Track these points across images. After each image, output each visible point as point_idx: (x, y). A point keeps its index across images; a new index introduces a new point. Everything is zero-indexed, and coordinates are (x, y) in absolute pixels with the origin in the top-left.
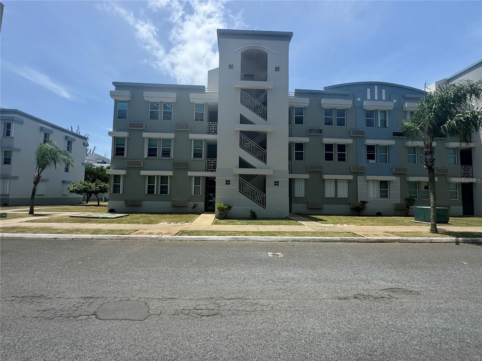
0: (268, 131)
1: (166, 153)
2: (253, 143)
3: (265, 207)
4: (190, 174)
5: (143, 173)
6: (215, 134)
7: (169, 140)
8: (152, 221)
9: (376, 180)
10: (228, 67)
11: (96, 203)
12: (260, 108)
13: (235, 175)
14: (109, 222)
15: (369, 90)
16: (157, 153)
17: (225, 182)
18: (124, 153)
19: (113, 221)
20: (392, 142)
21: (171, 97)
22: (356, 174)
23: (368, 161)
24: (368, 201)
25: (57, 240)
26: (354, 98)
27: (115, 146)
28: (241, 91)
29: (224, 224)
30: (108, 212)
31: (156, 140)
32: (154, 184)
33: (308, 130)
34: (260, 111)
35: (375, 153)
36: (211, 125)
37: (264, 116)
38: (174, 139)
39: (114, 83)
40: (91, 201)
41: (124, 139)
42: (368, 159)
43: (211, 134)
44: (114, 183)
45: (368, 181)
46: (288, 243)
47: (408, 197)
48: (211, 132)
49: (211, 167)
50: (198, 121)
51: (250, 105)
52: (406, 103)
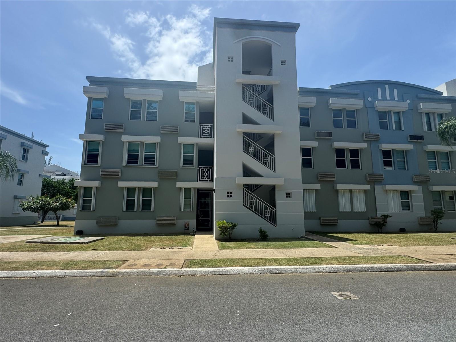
0: (275, 133)
1: (150, 160)
2: (257, 147)
3: (276, 225)
4: (179, 185)
5: (121, 184)
6: (208, 137)
7: (154, 145)
8: (138, 246)
9: (396, 190)
10: (228, 59)
11: (55, 223)
12: (265, 106)
13: (239, 185)
14: (81, 249)
15: (379, 89)
16: (138, 160)
17: (226, 195)
18: (98, 161)
19: (87, 248)
20: (410, 147)
21: (157, 95)
22: (373, 183)
23: (385, 169)
24: (390, 216)
25: (12, 280)
26: (364, 98)
27: (87, 152)
28: (243, 87)
29: (235, 249)
30: (74, 234)
31: (137, 144)
32: (135, 198)
33: (316, 133)
34: (265, 109)
35: (392, 159)
36: (204, 127)
37: (270, 114)
38: (159, 143)
39: (88, 78)
41: (98, 143)
42: (384, 166)
43: (204, 137)
44: (84, 198)
45: (387, 191)
46: (342, 275)
47: (433, 210)
48: (204, 135)
49: (205, 176)
50: (188, 122)
51: (253, 103)
52: (421, 104)
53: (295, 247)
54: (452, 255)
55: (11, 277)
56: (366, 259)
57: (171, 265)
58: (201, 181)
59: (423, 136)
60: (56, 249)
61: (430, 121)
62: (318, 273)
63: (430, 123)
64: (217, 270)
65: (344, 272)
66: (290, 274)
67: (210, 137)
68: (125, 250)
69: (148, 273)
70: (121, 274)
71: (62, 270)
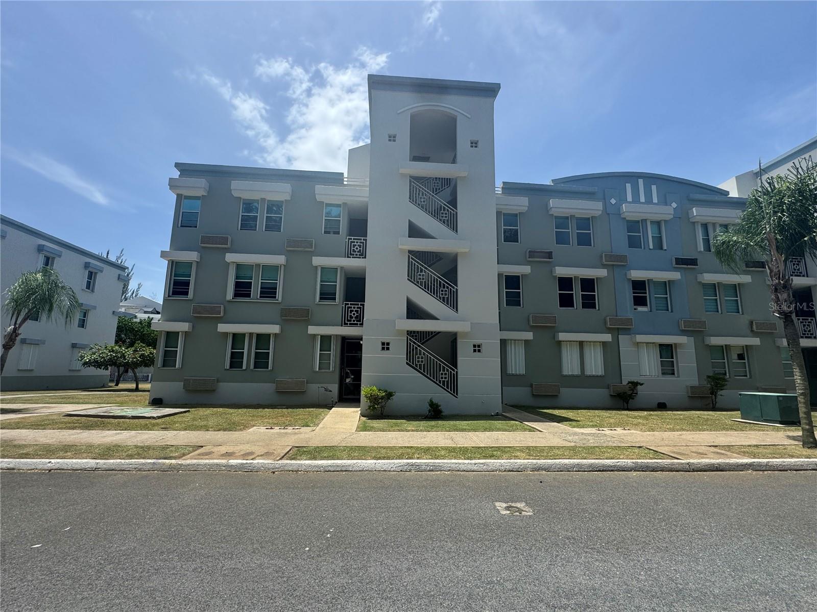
0: (459, 251)
1: (269, 292)
2: (432, 273)
3: (457, 394)
4: (312, 330)
5: (222, 328)
6: (360, 258)
7: (275, 268)
8: (234, 423)
9: (653, 343)
10: (387, 138)
11: (133, 386)
12: (444, 210)
13: (399, 332)
14: (146, 428)
15: (628, 186)
16: (251, 291)
17: (380, 346)
18: (188, 291)
19: (154, 425)
20: (675, 276)
21: (280, 192)
22: (616, 332)
23: (635, 309)
24: (641, 383)
25: (13, 474)
26: (604, 199)
27: (173, 278)
28: (410, 181)
29: (381, 431)
30: (149, 404)
31: (250, 267)
32: (244, 349)
33: (528, 253)
34: (444, 215)
35: (648, 295)
36: (354, 242)
37: (452, 223)
38: (284, 265)
39: (177, 165)
40: (125, 381)
41: (189, 264)
42: (635, 305)
43: (353, 257)
44: (166, 348)
45: (638, 344)
46: (527, 476)
47: (711, 374)
48: (354, 255)
49: (353, 318)
50: (329, 234)
51: (426, 205)
52: (694, 209)
53: (475, 430)
54: (717, 446)
55: (13, 469)
56: (574, 451)
57: (267, 455)
58: (347, 324)
59: (696, 259)
60: (104, 427)
61: (708, 236)
62: (493, 471)
63: (709, 239)
64: (333, 463)
65: (533, 471)
66: (446, 473)
67: (362, 258)
68: (210, 430)
69: (224, 467)
70: (183, 467)
71: (95, 459)
